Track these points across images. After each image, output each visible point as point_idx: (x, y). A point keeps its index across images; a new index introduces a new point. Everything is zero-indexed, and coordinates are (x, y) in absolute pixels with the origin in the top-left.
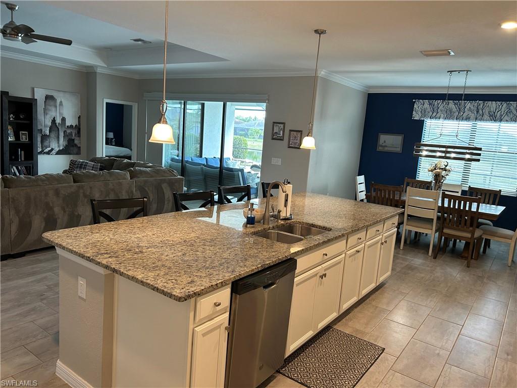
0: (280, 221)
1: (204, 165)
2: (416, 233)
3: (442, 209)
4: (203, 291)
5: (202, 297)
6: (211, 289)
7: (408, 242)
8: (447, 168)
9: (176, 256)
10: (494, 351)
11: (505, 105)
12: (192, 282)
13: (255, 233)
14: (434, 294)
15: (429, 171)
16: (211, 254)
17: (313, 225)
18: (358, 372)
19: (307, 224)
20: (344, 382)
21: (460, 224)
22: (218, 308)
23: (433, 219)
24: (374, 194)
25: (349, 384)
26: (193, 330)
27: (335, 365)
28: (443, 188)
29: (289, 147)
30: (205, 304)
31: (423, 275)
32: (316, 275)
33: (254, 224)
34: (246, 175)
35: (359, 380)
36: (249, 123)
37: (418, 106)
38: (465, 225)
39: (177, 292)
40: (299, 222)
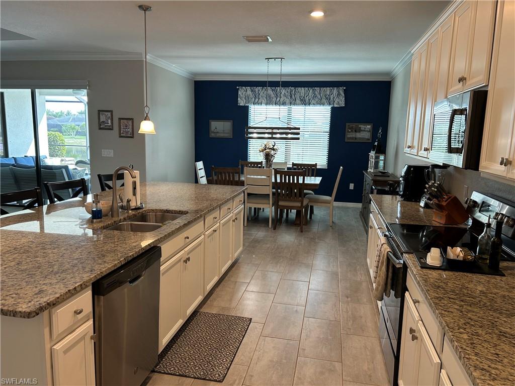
0: (130, 212)
1: (13, 165)
2: (255, 208)
3: (275, 185)
4: (59, 300)
5: (58, 307)
6: (69, 295)
7: (250, 219)
8: (275, 147)
9: (8, 267)
10: (337, 297)
11: (311, 91)
12: (41, 292)
13: (104, 228)
14: (282, 260)
15: (260, 152)
16: (56, 257)
17: (168, 211)
18: (233, 347)
19: (161, 211)
20: (222, 361)
21: (291, 196)
22: (80, 316)
23: (269, 195)
24: (215, 178)
25: (227, 361)
26: (51, 349)
27: (209, 347)
28: (273, 166)
29: (121, 137)
30: (63, 315)
31: (268, 246)
32: (180, 260)
33: (101, 218)
34: (71, 172)
35: (235, 355)
36: (61, 119)
37: (242, 92)
38: (296, 196)
39: (23, 307)
40: (151, 210)
